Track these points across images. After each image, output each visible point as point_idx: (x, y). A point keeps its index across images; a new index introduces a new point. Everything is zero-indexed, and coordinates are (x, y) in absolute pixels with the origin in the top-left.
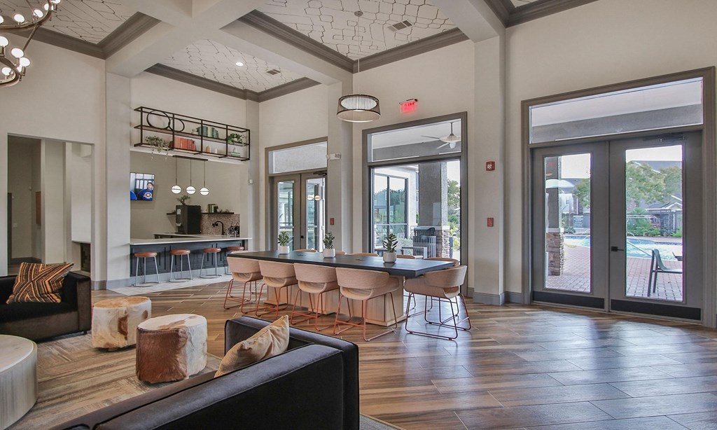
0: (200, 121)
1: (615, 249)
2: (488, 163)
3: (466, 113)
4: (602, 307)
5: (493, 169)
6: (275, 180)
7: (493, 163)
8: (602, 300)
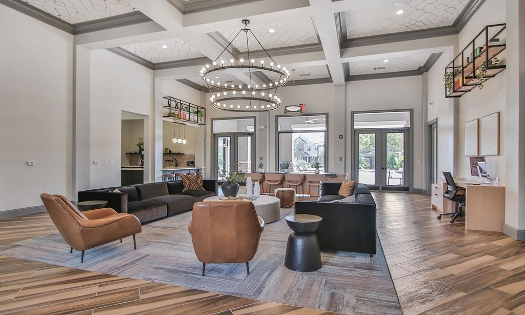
0: (197, 107)
1: (383, 168)
2: (340, 136)
3: (328, 113)
4: (379, 190)
5: (342, 138)
6: (216, 136)
7: (342, 136)
8: (379, 187)
